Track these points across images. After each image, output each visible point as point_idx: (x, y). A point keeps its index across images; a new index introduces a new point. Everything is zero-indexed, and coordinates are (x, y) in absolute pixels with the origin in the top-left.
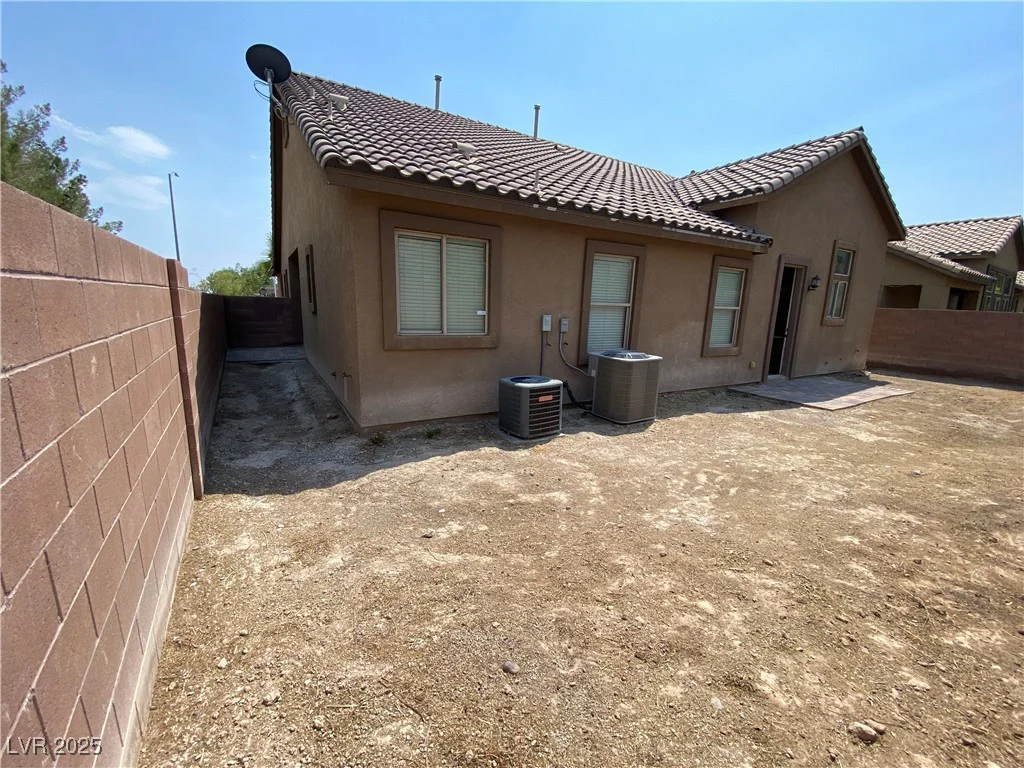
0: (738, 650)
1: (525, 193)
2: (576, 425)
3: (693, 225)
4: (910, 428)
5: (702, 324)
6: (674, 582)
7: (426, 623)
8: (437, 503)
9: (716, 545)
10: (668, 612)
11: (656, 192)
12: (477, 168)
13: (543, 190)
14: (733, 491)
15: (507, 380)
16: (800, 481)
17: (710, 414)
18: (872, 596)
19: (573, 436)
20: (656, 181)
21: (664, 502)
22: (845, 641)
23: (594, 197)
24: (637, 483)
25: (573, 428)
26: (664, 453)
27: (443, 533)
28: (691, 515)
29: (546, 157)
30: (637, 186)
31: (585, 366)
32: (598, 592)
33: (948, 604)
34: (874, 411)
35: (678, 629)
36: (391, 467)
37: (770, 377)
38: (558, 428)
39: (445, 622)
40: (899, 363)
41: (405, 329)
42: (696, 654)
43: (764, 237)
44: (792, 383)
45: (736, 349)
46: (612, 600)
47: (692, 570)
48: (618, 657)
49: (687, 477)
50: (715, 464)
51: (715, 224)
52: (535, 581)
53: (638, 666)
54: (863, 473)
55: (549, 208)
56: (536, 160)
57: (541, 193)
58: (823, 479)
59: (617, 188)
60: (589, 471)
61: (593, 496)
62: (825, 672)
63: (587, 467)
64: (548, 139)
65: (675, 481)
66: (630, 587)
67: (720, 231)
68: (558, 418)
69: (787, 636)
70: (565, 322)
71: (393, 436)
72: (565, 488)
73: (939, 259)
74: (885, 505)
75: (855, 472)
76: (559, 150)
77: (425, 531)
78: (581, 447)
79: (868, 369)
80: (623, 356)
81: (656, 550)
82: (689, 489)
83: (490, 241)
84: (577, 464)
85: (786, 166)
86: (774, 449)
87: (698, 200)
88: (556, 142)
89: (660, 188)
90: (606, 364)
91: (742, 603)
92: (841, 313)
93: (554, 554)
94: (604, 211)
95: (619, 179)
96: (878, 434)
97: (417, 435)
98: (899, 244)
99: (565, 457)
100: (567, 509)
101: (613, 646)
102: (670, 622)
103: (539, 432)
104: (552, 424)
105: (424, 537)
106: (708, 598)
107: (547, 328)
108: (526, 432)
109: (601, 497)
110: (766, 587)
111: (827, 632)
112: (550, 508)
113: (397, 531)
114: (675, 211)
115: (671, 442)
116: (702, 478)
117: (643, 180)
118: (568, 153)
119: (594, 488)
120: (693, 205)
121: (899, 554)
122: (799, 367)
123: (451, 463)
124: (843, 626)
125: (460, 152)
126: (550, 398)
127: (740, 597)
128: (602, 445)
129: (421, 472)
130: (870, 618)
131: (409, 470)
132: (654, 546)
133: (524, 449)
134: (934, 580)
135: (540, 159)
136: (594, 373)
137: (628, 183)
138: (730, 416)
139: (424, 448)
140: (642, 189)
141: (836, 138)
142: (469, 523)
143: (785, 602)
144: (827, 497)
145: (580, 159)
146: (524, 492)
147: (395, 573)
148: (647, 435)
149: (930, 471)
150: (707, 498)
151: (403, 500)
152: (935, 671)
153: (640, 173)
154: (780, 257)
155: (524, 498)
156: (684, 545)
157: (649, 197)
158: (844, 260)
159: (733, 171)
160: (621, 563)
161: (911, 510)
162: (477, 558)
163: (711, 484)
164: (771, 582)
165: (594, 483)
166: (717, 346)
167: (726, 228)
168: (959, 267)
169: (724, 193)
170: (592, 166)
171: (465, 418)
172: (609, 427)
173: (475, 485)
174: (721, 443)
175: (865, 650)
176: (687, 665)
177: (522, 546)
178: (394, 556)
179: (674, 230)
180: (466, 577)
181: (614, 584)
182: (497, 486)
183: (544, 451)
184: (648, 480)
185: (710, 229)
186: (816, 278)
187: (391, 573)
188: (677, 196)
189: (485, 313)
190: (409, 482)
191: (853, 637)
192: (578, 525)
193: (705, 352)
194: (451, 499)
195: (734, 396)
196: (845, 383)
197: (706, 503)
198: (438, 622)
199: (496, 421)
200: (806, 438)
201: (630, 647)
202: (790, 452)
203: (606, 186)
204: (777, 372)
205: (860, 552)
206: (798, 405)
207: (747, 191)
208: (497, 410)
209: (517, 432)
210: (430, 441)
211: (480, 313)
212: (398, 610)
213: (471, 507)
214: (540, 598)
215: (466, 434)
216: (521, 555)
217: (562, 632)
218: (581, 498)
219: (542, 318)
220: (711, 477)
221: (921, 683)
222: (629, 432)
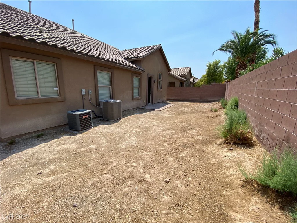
0: (141, 173)
1: (69, 48)
2: (98, 123)
3: (125, 64)
4: (174, 112)
5: (131, 91)
6: (126, 161)
7: (41, 203)
8: (43, 161)
9: (137, 148)
10: (125, 169)
11: (115, 54)
12: (48, 37)
13: (76, 48)
14: (141, 133)
15: (70, 112)
16: (155, 128)
17: (135, 115)
18: (168, 150)
19: (97, 127)
20: (115, 50)
21: (124, 140)
22: (163, 162)
23: (95, 53)
24: (117, 137)
25: (97, 124)
26: (124, 127)
27: (47, 171)
28: (131, 142)
29: (78, 37)
30: (109, 51)
31: (99, 105)
32: (105, 171)
33: (180, 147)
34: (168, 110)
35: (128, 173)
36: (20, 152)
37: (148, 104)
38: (91, 125)
39: (49, 200)
40: (172, 99)
41: (19, 97)
42: (132, 178)
43: (143, 69)
44: (153, 105)
45: (140, 98)
46: (109, 172)
47: (131, 156)
48: (111, 187)
49: (130, 132)
50: (137, 127)
51: (131, 65)
52: (84, 175)
53: (117, 187)
54: (166, 123)
55: (79, 54)
56: (73, 38)
57: (75, 49)
58: (159, 126)
59: (103, 51)
60: (103, 136)
61: (104, 144)
62: (159, 170)
63: (102, 136)
64: (78, 32)
65: (127, 134)
66: (114, 166)
67: (132, 67)
68: (91, 122)
69: (152, 165)
70: (90, 91)
71: (20, 140)
72: (95, 144)
73: (177, 76)
74: (170, 129)
75: (165, 124)
76: (83, 36)
77: (38, 172)
78: (100, 130)
79: (167, 100)
80: (110, 101)
81: (122, 154)
82: (131, 135)
83: (56, 63)
84: (98, 135)
85: (146, 51)
86: (150, 121)
87: (127, 57)
88: (81, 33)
89: (116, 53)
90: (105, 104)
91: (142, 161)
92: (161, 88)
93: (91, 165)
94: (98, 57)
95: (104, 48)
96: (169, 115)
97: (32, 137)
98: (170, 72)
99: (94, 134)
100: (95, 150)
101: (110, 184)
102: (125, 172)
103: (84, 128)
104: (89, 124)
105: (38, 174)
106: (135, 162)
107: (84, 93)
108: (80, 129)
109: (106, 143)
110: (147, 155)
111: (159, 161)
112: (90, 151)
113: (25, 176)
114: (120, 60)
115: (126, 124)
116: (134, 132)
117: (111, 50)
118: (86, 37)
119: (104, 141)
120: (125, 58)
121: (172, 139)
122: (154, 101)
123: (48, 145)
124: (163, 158)
125: (40, 30)
126: (87, 116)
127: (142, 159)
128: (106, 128)
129: (35, 151)
130: (167, 155)
131: (29, 151)
132: (121, 153)
133: (79, 134)
134: (178, 143)
135: (75, 37)
136: (102, 107)
137: (106, 50)
138: (140, 115)
139: (36, 142)
140: (111, 52)
141: (156, 46)
142: (58, 164)
143: (151, 157)
144: (160, 130)
145: (90, 40)
146: (80, 148)
147: (25, 191)
148: (119, 123)
149: (178, 121)
150: (135, 137)
151: (27, 163)
152: (179, 162)
153: (110, 47)
154: (147, 74)
155: (79, 150)
156: (129, 150)
157: (113, 55)
158: (160, 76)
159: (135, 51)
160: (112, 160)
161: (174, 130)
162: (62, 175)
163: (136, 133)
164: (148, 153)
165: (104, 140)
166: (135, 97)
167: (134, 66)
168: (181, 78)
169: (133, 57)
170: (95, 43)
171: (54, 128)
172: (108, 122)
173: (60, 151)
174: (138, 122)
175: (167, 162)
176: (129, 181)
177: (80, 165)
178: (24, 185)
179: (120, 65)
180: (57, 183)
181: (110, 167)
182: (69, 149)
183: (87, 133)
184: (120, 135)
185: (130, 66)
186: (155, 80)
187: (23, 191)
188: (121, 55)
189: (58, 89)
190: (29, 156)
191: (164, 160)
192: (99, 154)
193: (133, 99)
194: (50, 158)
195: (141, 110)
196: (163, 104)
197: (134, 138)
198: (46, 201)
199: (68, 127)
200: (156, 117)
201: (115, 183)
202: (153, 121)
203: (99, 50)
204: (150, 103)
205: (165, 141)
206: (154, 110)
207: (138, 57)
208: (68, 123)
209: (76, 129)
210: (39, 138)
211: (55, 89)
212: (27, 204)
213: (59, 158)
214: (86, 180)
215: (55, 133)
216: (79, 169)
217: (93, 187)
218: (100, 145)
219: (81, 90)
220: (136, 131)
221: (176, 166)
222: (114, 123)
